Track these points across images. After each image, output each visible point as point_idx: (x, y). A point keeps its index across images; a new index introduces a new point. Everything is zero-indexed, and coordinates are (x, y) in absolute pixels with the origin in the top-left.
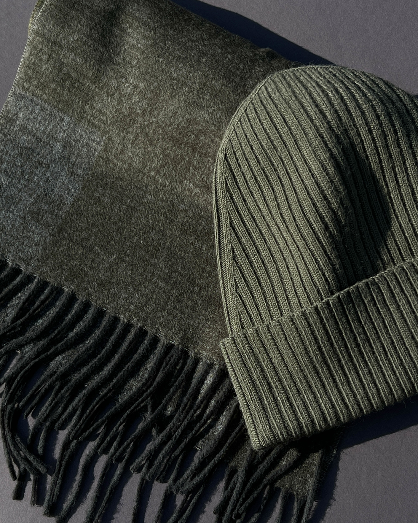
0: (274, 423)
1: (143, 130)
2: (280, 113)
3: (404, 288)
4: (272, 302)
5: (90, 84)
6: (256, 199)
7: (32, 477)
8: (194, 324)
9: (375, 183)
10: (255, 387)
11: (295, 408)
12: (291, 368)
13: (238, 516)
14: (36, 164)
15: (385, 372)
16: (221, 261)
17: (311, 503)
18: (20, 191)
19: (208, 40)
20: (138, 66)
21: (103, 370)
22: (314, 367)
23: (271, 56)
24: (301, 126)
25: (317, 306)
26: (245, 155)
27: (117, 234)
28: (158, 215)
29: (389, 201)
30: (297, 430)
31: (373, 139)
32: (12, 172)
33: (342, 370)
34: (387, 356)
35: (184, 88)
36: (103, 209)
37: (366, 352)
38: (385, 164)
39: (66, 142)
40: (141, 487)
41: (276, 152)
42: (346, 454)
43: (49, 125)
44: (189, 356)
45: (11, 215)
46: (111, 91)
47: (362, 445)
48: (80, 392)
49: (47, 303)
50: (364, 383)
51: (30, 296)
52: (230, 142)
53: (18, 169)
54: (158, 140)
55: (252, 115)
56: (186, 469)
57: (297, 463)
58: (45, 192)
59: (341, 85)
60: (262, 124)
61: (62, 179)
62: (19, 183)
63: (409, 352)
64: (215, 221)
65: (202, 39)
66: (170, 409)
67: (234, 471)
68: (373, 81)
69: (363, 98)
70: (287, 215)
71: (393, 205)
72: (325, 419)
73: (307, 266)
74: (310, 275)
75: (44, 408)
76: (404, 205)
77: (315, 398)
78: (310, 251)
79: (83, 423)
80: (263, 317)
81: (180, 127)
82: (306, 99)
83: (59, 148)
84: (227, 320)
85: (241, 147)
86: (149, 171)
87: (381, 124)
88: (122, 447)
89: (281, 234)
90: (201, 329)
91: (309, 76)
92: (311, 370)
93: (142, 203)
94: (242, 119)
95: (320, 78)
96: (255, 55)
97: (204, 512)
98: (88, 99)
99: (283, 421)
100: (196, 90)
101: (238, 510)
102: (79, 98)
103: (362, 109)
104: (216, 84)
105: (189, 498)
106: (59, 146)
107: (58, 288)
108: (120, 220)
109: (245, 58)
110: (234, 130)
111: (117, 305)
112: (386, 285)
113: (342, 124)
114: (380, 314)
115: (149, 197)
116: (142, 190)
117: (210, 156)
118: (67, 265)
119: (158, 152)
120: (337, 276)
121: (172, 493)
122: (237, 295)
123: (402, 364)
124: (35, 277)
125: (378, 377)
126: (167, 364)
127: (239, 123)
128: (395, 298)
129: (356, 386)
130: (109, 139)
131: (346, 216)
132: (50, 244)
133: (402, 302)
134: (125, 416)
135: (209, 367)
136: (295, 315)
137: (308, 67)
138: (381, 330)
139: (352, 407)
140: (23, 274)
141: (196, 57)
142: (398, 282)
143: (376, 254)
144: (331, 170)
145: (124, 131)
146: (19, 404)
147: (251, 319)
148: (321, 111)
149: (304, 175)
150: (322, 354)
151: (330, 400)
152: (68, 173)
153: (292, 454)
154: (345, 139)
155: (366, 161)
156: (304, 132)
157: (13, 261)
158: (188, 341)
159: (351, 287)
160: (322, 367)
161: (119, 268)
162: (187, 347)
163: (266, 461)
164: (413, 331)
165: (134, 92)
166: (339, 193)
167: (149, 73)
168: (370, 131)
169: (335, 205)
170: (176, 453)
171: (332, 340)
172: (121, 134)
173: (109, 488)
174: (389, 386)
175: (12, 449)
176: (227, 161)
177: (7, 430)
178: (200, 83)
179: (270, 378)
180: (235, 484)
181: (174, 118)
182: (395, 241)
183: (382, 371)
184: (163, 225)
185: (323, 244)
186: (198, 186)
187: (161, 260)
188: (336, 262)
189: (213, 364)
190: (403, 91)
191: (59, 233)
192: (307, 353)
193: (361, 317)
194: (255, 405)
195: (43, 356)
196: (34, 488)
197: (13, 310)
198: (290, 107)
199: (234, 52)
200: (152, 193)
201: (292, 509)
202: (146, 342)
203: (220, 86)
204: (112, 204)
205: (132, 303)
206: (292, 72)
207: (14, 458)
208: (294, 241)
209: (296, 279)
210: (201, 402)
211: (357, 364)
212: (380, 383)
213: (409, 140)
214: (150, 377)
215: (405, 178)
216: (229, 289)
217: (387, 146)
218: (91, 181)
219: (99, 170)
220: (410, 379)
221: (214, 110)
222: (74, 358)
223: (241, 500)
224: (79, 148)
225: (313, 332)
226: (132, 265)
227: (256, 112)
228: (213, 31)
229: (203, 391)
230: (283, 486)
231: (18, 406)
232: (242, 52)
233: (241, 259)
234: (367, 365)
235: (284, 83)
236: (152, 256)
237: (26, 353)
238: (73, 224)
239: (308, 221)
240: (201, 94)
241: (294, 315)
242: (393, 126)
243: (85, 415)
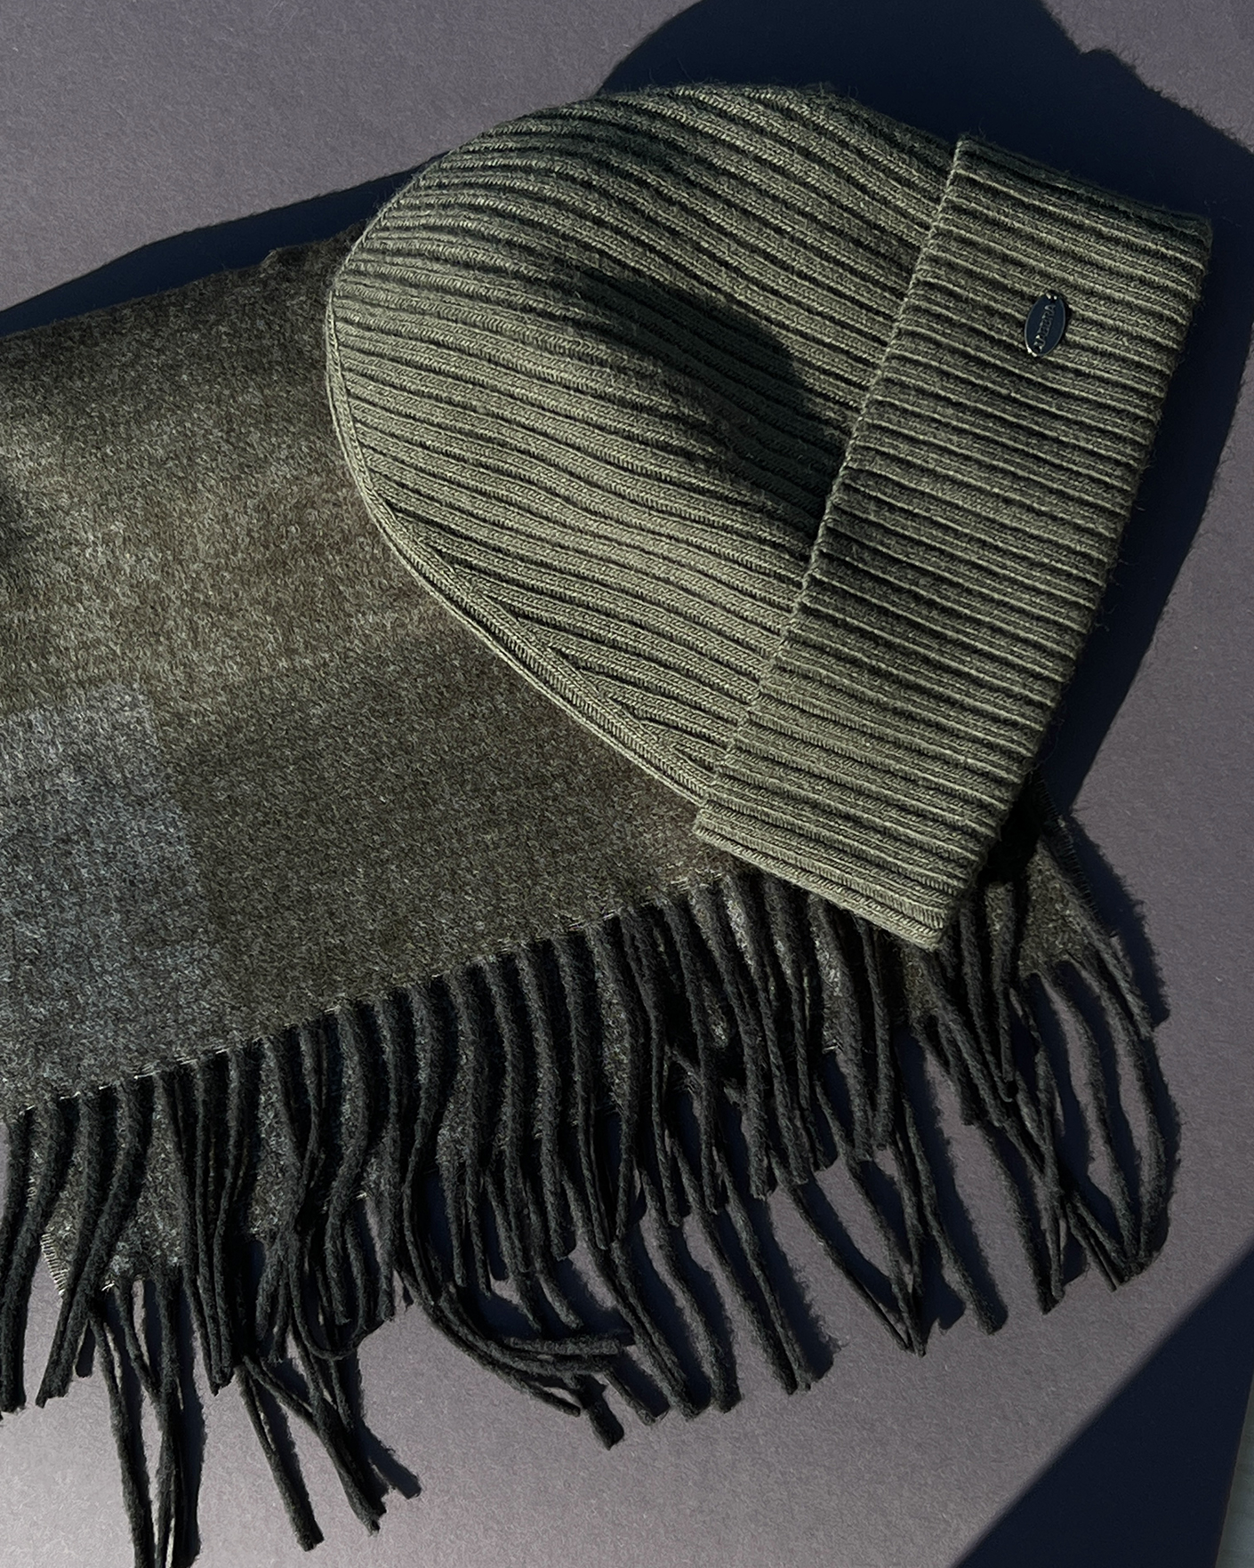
0: (922, 871)
1: (193, 604)
2: (416, 339)
3: (913, 434)
4: (717, 676)
5: (21, 613)
6: (516, 526)
7: (601, 1378)
8: (615, 848)
9: (690, 304)
10: (828, 845)
11: (931, 813)
12: (857, 753)
13: (1012, 1089)
14: (59, 848)
15: (1020, 604)
16: (557, 693)
17: (1109, 945)
18: (78, 922)
19: (156, 335)
20: (76, 500)
21: (537, 1080)
22: (897, 712)
23: (293, 259)
24: (475, 326)
25: (801, 604)
26: (422, 470)
27: (327, 829)
28: (364, 726)
29: (743, 311)
30: (971, 845)
31: (617, 231)
32: (31, 903)
33: (947, 672)
34: (995, 574)
35: (199, 460)
36: (258, 810)
37: (955, 602)
38: (676, 254)
39: (74, 759)
40: (804, 1208)
41: (475, 411)
42: (1085, 809)
43: (13, 757)
44: (661, 910)
45: (108, 978)
46: (70, 592)
47: (1094, 767)
48: (539, 1155)
49: (325, 1065)
50: (1003, 658)
51: (284, 1083)
52: (375, 472)
53: (37, 888)
54: (237, 595)
55: (368, 390)
56: (848, 1101)
57: (1021, 903)
58: (124, 881)
59: (472, 192)
60: (403, 389)
61: (132, 829)
62: (62, 910)
63: (1025, 533)
64: (481, 634)
65: (142, 343)
66: (719, 1031)
67: (931, 1024)
68: (516, 134)
69: (532, 178)
70: (596, 500)
71: (756, 312)
72: (999, 782)
73: (718, 555)
74: (739, 565)
75: (505, 1246)
76: (775, 293)
77: (947, 763)
78: (698, 522)
79: (596, 1200)
80: (726, 714)
81: (256, 535)
82: (436, 272)
83: (72, 780)
84: (667, 782)
85: (403, 462)
86: (273, 666)
87: (604, 193)
88: (705, 1173)
89: (619, 544)
90: (635, 846)
91: (399, 228)
92: (895, 721)
93: (316, 734)
94: (359, 415)
95: (422, 213)
96: (265, 283)
97: (948, 1143)
98: (42, 644)
99: (934, 855)
100: (223, 444)
101: (1002, 1079)
102: (23, 659)
103: (550, 198)
104: (248, 398)
105: (900, 1145)
106: (67, 778)
107: (318, 1021)
108: (307, 800)
109: (253, 304)
110: (362, 445)
111: (451, 947)
112: (878, 458)
113: (541, 255)
114: (916, 515)
115: (317, 711)
116: (293, 712)
117: (357, 535)
118: (293, 968)
119: (255, 616)
120: (785, 521)
121: (864, 1164)
122: (646, 722)
123: (1033, 564)
124: (260, 1043)
125: (1016, 625)
126: (639, 960)
127: (359, 425)
128: (913, 465)
129: (994, 676)
130: (147, 678)
131: (701, 405)
132: (227, 960)
133: (932, 461)
134: (656, 1118)
135: (715, 894)
136: (780, 654)
137: (380, 215)
138: (944, 542)
139: (1023, 715)
140: (234, 1059)
141: (166, 386)
142: (893, 432)
143: (810, 423)
144: (602, 351)
145: (162, 639)
146: (454, 1281)
147: (708, 740)
148: (484, 268)
149: (562, 404)
150: (887, 676)
151: (975, 740)
152: (131, 810)
153: (998, 898)
154: (572, 277)
155: (642, 280)
156: (491, 331)
157: (193, 1053)
158: (635, 887)
159: (826, 517)
160: (909, 700)
161: (389, 883)
162: (643, 899)
163: (966, 954)
164: (996, 490)
165: (113, 551)
166: (651, 377)
167: (109, 493)
168: (599, 222)
169: (665, 405)
170: (804, 1092)
171: (882, 638)
172: (161, 649)
173: (753, 1263)
174: (1047, 621)
175: (521, 1365)
176: (400, 511)
177: (480, 1344)
178: (217, 425)
179: (841, 806)
180: (953, 1042)
181: (231, 528)
182: (818, 369)
183: (1013, 608)
184: (391, 735)
185: (708, 490)
186: (384, 608)
187: (448, 797)
188: (761, 498)
189: (716, 883)
190: (580, 103)
191: (224, 927)
192: (861, 700)
193: (890, 553)
194: (860, 875)
195: (412, 1159)
196: (624, 1392)
197: (278, 1135)
198: (423, 313)
199: (222, 316)
200: (314, 698)
201: (1089, 988)
202: (563, 960)
203: (259, 395)
204: (263, 786)
205: (474, 920)
206: (362, 249)
207: (540, 1378)
208: (653, 533)
209: (720, 594)
210: (761, 964)
211: (960, 637)
212: (1029, 631)
213: (677, 175)
214: (631, 1012)
215: (734, 246)
216: (622, 725)
217: (651, 222)
218: (186, 782)
219: (179, 750)
220: (1069, 575)
221: (289, 447)
222: (471, 1108)
223: (989, 1058)
224: (107, 747)
225: (839, 656)
226: (407, 855)
227: (372, 378)
228: (150, 314)
229: (745, 944)
230: (1035, 964)
231: (456, 1286)
232: (236, 301)
233: (591, 655)
234: (979, 623)
235: (368, 283)
236: (424, 805)
237: (378, 1184)
238: (233, 887)
239: (647, 476)
240: (239, 440)
241: (777, 658)
242: (628, 176)
243: (588, 1184)
